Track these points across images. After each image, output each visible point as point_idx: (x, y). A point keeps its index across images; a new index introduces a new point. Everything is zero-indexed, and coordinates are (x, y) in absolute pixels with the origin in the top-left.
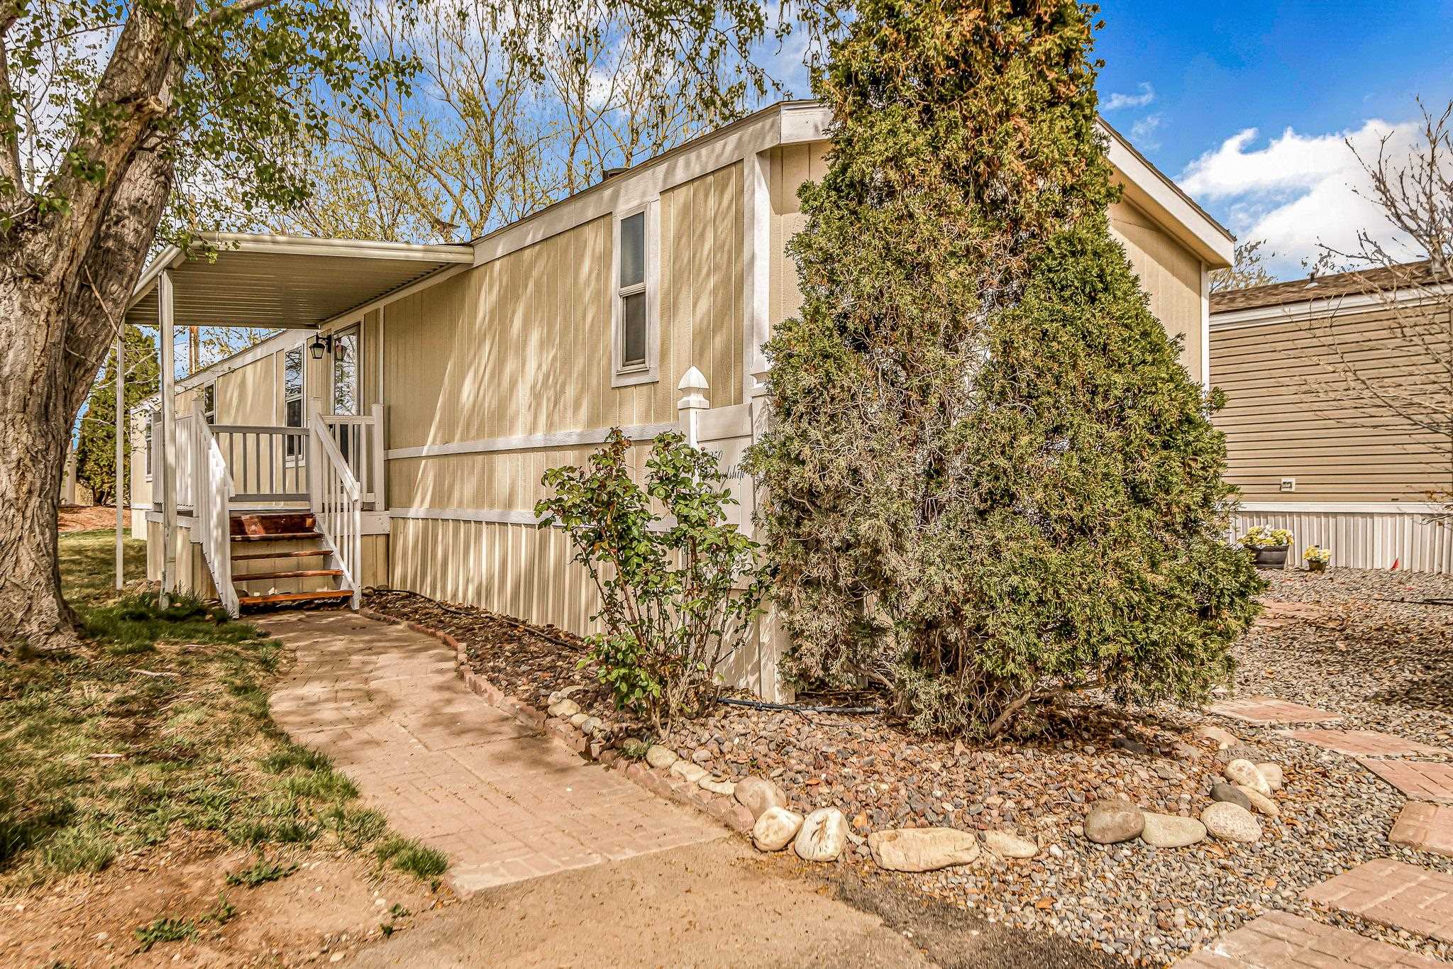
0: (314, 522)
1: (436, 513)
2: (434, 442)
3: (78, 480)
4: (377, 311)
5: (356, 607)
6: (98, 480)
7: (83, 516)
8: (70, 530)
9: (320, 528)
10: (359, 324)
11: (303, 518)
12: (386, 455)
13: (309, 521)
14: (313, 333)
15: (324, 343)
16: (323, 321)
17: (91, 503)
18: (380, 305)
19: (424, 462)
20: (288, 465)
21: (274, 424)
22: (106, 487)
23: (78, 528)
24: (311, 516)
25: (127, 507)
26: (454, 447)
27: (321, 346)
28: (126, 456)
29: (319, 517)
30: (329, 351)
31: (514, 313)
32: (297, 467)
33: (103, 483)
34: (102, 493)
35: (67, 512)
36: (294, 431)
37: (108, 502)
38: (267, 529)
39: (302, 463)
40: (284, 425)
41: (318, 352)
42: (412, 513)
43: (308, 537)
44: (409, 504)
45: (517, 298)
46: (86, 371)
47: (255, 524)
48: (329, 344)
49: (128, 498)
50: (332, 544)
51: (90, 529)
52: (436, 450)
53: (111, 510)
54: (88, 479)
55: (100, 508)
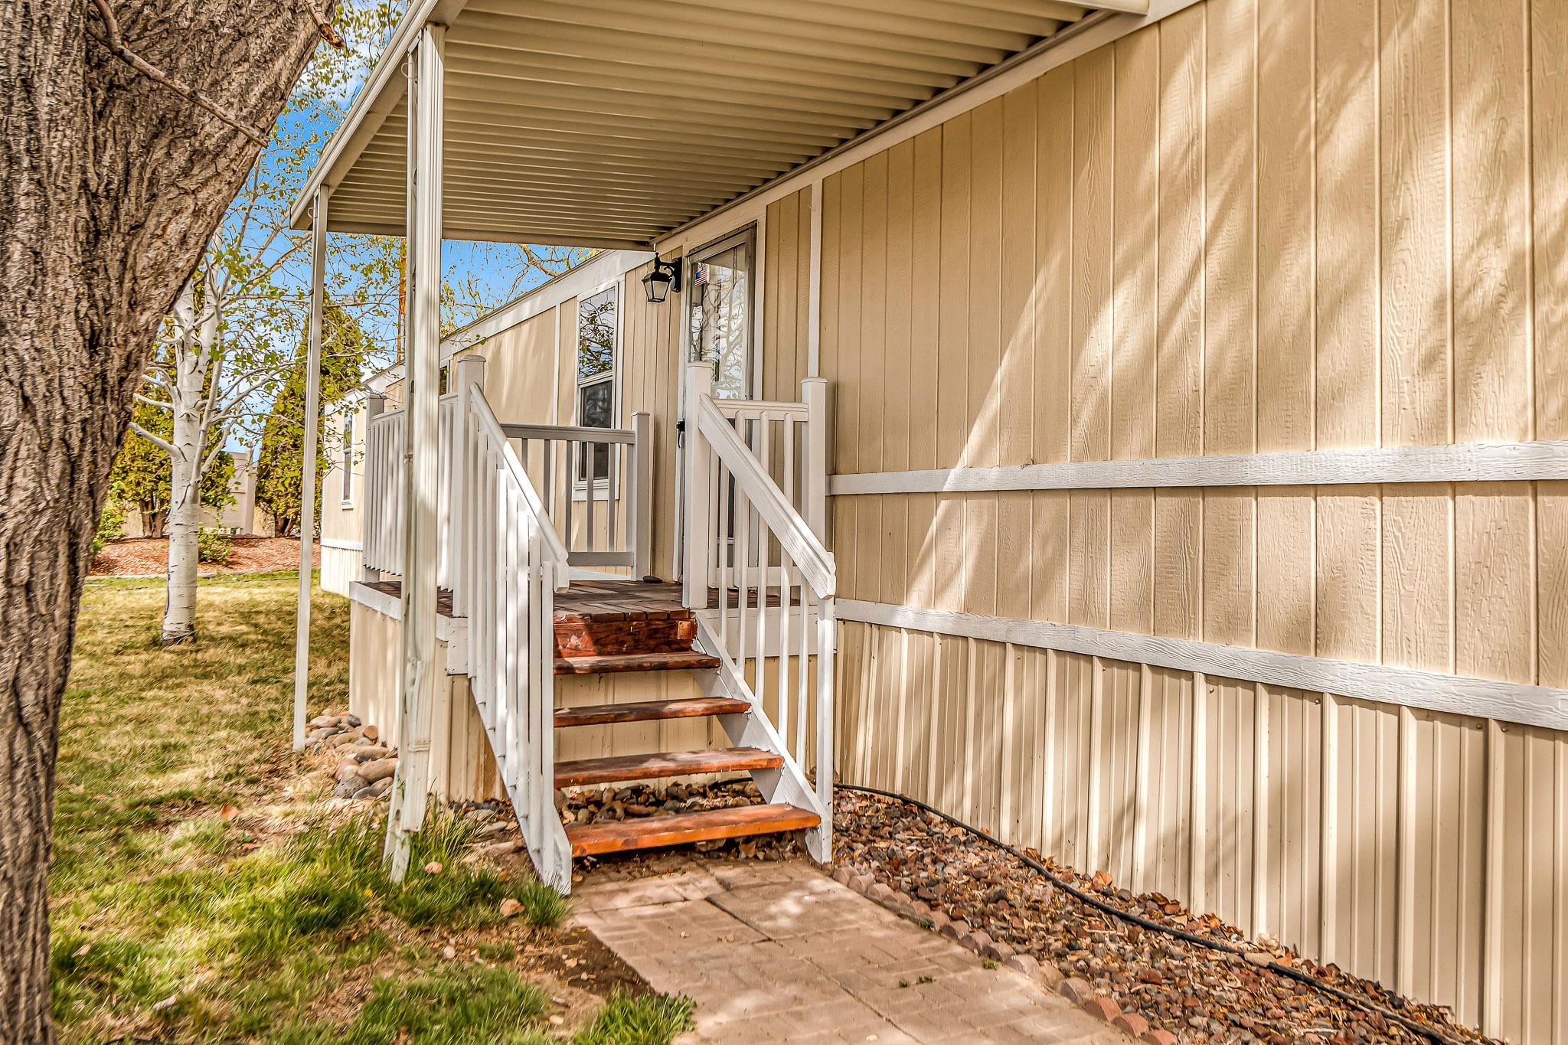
0: (693, 629)
1: (995, 627)
2: (979, 459)
3: (257, 503)
4: (802, 195)
5: (824, 853)
6: (282, 503)
7: (261, 550)
8: (244, 570)
9: (709, 643)
10: (754, 226)
11: (671, 620)
12: (830, 485)
13: (683, 626)
14: (648, 256)
15: (668, 272)
16: (667, 230)
17: (272, 532)
18: (813, 179)
19: (944, 504)
20: (575, 496)
21: (551, 421)
22: (290, 513)
23: (253, 568)
24: (687, 614)
25: (317, 540)
26: (1062, 471)
27: (664, 278)
28: (319, 474)
29: (703, 616)
30: (678, 287)
31: (1337, 103)
32: (591, 501)
33: (288, 507)
34: (286, 521)
35: (242, 545)
36: (596, 434)
37: (294, 532)
38: (600, 645)
39: (602, 495)
40: (573, 422)
41: (660, 288)
42: (906, 615)
43: (688, 667)
44: (897, 595)
45: (1358, 59)
46: (196, 156)
47: (577, 632)
48: (678, 274)
49: (318, 528)
50: (743, 686)
51: (268, 569)
52: (992, 476)
53: (296, 543)
54: (270, 501)
55: (283, 541)
